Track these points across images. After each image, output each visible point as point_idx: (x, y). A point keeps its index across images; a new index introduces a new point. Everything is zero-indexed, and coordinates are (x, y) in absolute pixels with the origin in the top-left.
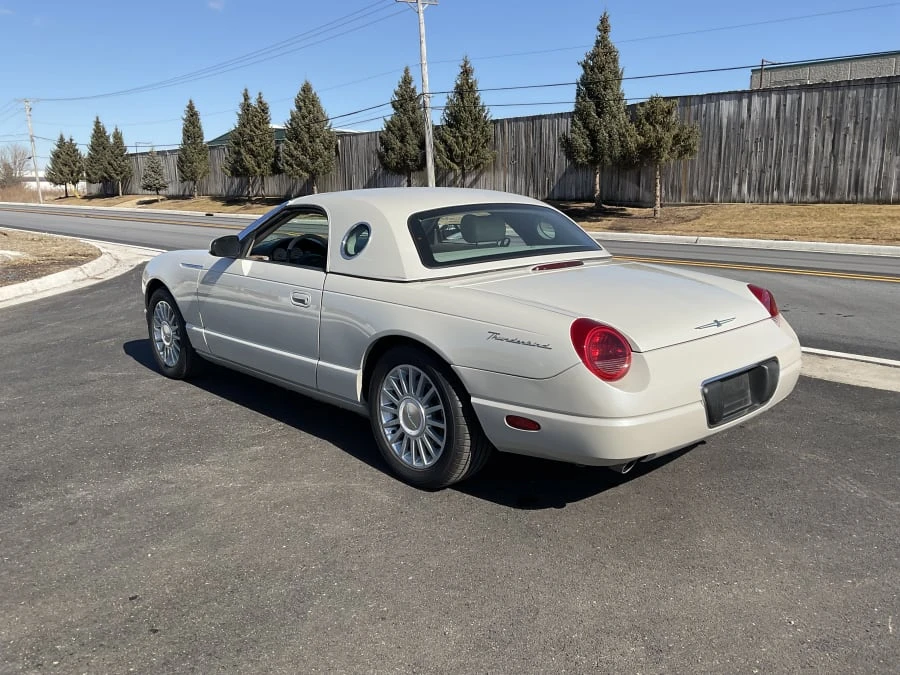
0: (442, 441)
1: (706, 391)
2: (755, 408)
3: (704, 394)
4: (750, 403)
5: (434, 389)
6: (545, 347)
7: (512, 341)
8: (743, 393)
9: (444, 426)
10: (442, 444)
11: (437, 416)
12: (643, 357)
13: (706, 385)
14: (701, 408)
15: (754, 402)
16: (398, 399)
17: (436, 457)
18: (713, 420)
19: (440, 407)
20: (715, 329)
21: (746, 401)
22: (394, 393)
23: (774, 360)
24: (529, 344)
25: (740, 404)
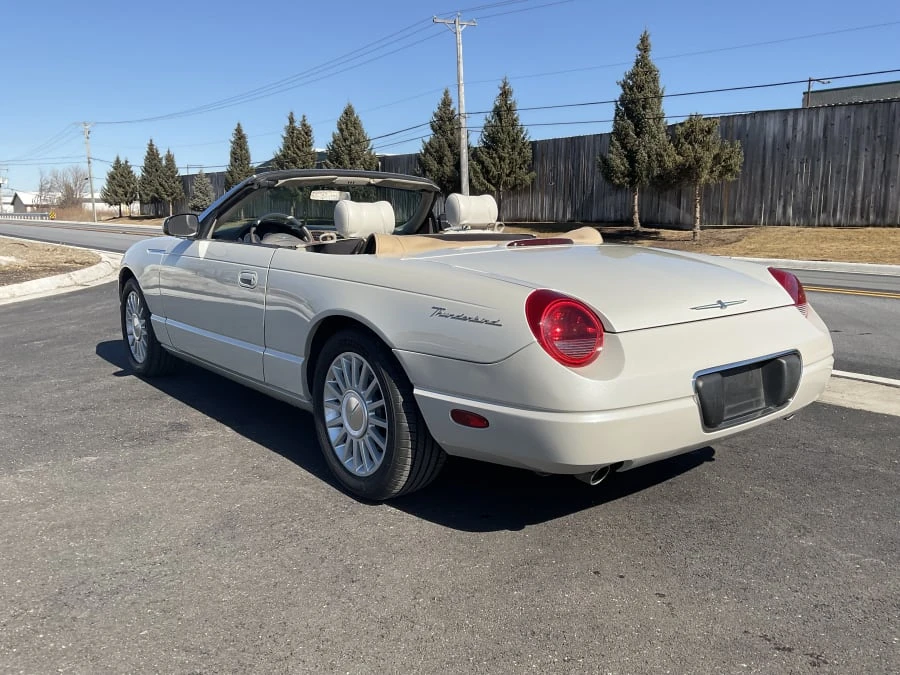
0: (384, 442)
1: (701, 384)
2: (770, 412)
3: (697, 389)
4: (764, 405)
5: (376, 380)
6: (493, 323)
7: (458, 317)
8: (754, 393)
9: (385, 425)
10: (384, 447)
11: (380, 413)
12: (617, 339)
13: (700, 376)
14: (692, 405)
15: (768, 404)
16: (341, 394)
17: (378, 463)
18: (709, 421)
19: (382, 402)
20: (719, 312)
21: (758, 402)
22: (337, 387)
23: (796, 353)
24: (476, 320)
25: (750, 405)
